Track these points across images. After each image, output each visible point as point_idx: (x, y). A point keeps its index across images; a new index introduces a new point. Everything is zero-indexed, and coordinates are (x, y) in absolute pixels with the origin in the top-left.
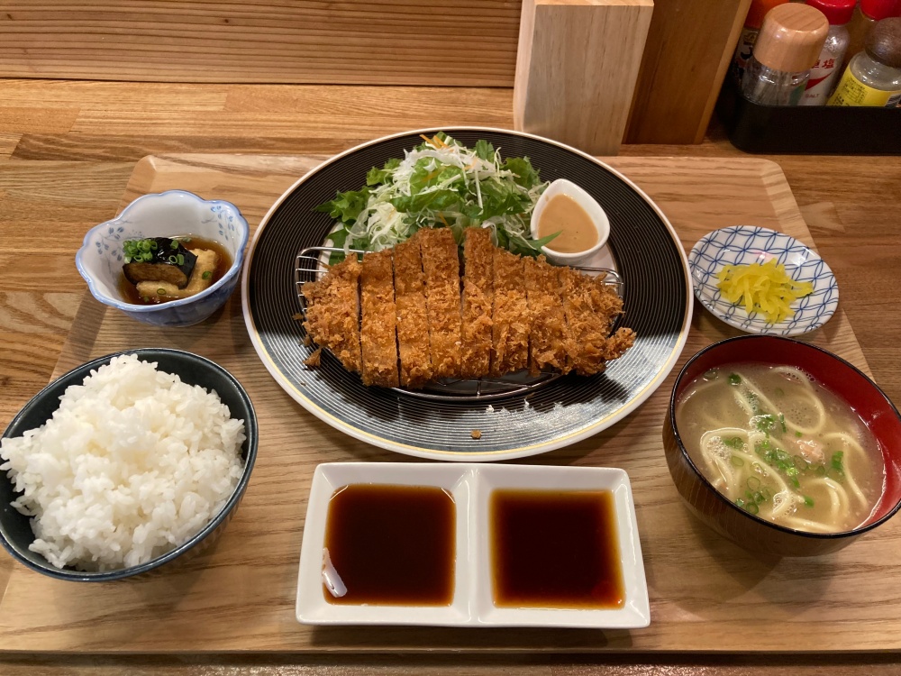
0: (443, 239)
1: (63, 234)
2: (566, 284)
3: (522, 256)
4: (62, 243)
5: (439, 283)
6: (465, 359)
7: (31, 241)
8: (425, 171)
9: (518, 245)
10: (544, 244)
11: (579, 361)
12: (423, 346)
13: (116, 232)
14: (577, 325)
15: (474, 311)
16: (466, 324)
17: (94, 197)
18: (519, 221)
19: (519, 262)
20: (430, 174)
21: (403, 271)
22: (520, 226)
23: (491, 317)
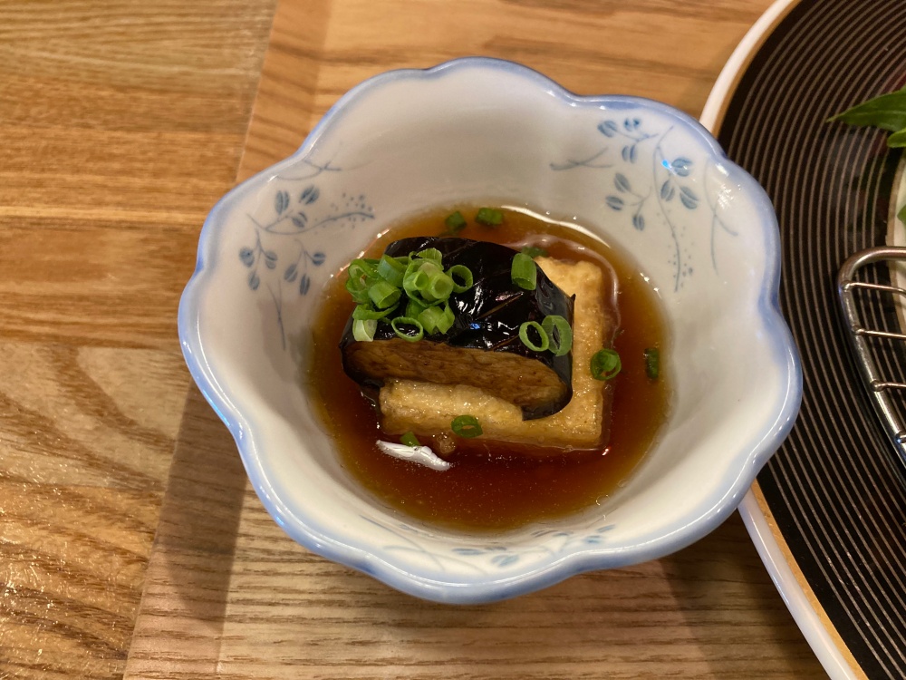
1: (116, 166)
4: (116, 190)
7: (39, 184)
13: (295, 206)
17: (185, 63)
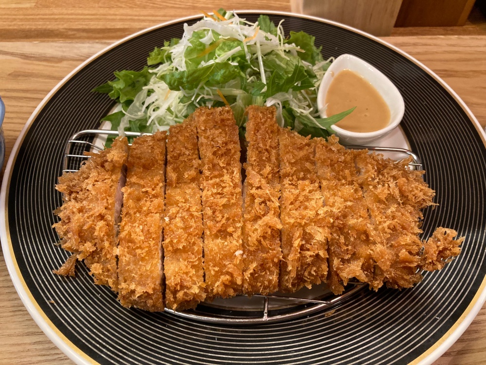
0: (223, 120)
2: (367, 171)
3: (312, 138)
5: (216, 173)
6: (247, 275)
8: (201, 44)
9: (305, 125)
10: (335, 123)
11: (391, 274)
12: (194, 259)
14: (386, 225)
15: (258, 208)
16: (249, 225)
18: (305, 98)
19: (308, 145)
20: (207, 47)
21: (176, 158)
22: (307, 103)
23: (279, 216)
